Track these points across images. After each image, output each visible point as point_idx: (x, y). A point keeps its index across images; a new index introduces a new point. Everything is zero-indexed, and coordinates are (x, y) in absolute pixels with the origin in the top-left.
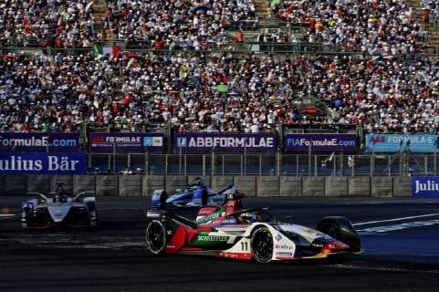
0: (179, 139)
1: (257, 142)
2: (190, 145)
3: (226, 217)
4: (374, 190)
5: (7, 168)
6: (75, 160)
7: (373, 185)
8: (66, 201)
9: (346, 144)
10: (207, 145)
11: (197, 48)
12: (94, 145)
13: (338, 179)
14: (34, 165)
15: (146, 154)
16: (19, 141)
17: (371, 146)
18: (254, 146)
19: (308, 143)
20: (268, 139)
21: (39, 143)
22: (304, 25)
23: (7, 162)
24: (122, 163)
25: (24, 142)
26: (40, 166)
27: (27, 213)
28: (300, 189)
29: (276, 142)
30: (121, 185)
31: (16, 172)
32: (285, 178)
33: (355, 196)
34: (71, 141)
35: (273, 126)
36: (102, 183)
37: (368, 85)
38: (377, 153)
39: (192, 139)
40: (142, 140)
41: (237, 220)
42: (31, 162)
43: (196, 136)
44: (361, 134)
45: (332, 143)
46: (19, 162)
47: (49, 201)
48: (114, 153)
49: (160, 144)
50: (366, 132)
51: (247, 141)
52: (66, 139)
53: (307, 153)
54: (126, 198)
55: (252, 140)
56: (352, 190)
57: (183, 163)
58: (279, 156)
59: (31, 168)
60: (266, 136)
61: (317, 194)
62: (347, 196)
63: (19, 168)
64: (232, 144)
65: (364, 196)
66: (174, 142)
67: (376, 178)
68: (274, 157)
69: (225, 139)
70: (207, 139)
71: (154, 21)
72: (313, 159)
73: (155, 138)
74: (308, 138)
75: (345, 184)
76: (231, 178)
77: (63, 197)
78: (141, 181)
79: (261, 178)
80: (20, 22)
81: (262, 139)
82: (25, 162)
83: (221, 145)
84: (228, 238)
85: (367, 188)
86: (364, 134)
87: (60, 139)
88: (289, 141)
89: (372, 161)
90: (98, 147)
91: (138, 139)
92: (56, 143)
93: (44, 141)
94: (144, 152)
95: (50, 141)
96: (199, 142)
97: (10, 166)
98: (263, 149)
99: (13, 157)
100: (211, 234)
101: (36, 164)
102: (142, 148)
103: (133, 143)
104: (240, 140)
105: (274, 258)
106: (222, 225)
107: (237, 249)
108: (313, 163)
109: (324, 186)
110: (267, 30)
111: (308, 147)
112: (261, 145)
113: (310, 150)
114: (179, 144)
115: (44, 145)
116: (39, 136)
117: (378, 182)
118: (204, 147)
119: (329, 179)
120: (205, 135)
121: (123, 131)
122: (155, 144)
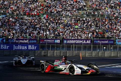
0: (64, 41)
1: (86, 42)
2: (67, 42)
3: (62, 63)
4: (118, 55)
5: (17, 48)
6: (36, 46)
7: (118, 54)
8: (26, 58)
9: (111, 42)
10: (72, 43)
11: (70, 15)
12: (41, 42)
13: (108, 52)
14: (24, 48)
15: (55, 45)
16: (21, 41)
17: (118, 43)
18: (85, 43)
19: (100, 42)
20: (89, 41)
21: (26, 42)
22: (99, 9)
23: (17, 47)
24: (48, 47)
25: (22, 41)
26: (26, 48)
27: (15, 61)
28: (98, 55)
29: (91, 42)
30: (48, 53)
31: (20, 50)
32: (94, 52)
33: (113, 57)
34: (35, 41)
35: (90, 37)
36: (43, 53)
37: (117, 26)
38: (119, 45)
39: (68, 41)
40: (54, 41)
41: (65, 63)
42: (24, 47)
43: (69, 40)
44: (115, 40)
45: (107, 42)
46: (21, 47)
47: (21, 58)
48: (47, 44)
49: (59, 42)
50: (116, 39)
51: (83, 41)
52: (33, 41)
53: (100, 45)
54: (50, 57)
55: (85, 41)
56: (112, 55)
57: (65, 47)
58: (92, 46)
59: (24, 49)
60: (88, 40)
61: (103, 56)
62: (111, 57)
63: (21, 49)
64: (79, 42)
65: (116, 57)
66: (63, 41)
67: (119, 52)
68: (91, 46)
69: (77, 41)
70: (72, 41)
71: (58, 8)
72: (101, 46)
73: (58, 40)
74: (100, 41)
75: (110, 53)
76: (79, 52)
77: (25, 57)
78: (54, 52)
79: (87, 52)
80: (21, 8)
81: (87, 41)
82: (22, 47)
83: (76, 42)
84: (62, 68)
85: (116, 55)
86: (116, 40)
87: (32, 41)
88: (95, 41)
89: (118, 47)
90: (42, 43)
91: (53, 40)
92: (31, 41)
93: (27, 41)
94: (55, 44)
95: (29, 41)
96: (70, 42)
97: (18, 48)
98: (88, 44)
99: (19, 46)
100: (58, 67)
101: (25, 47)
102: (54, 43)
103: (52, 42)
104: (81, 41)
105: (75, 74)
106: (61, 65)
107: (65, 71)
108: (101, 48)
109: (105, 54)
110: (89, 11)
111: (100, 43)
112: (87, 42)
113: (101, 44)
114: (64, 42)
115: (27, 42)
116: (26, 40)
117: (119, 53)
118: (71, 43)
119: (106, 52)
120: (71, 40)
121: (49, 38)
122: (58, 42)
